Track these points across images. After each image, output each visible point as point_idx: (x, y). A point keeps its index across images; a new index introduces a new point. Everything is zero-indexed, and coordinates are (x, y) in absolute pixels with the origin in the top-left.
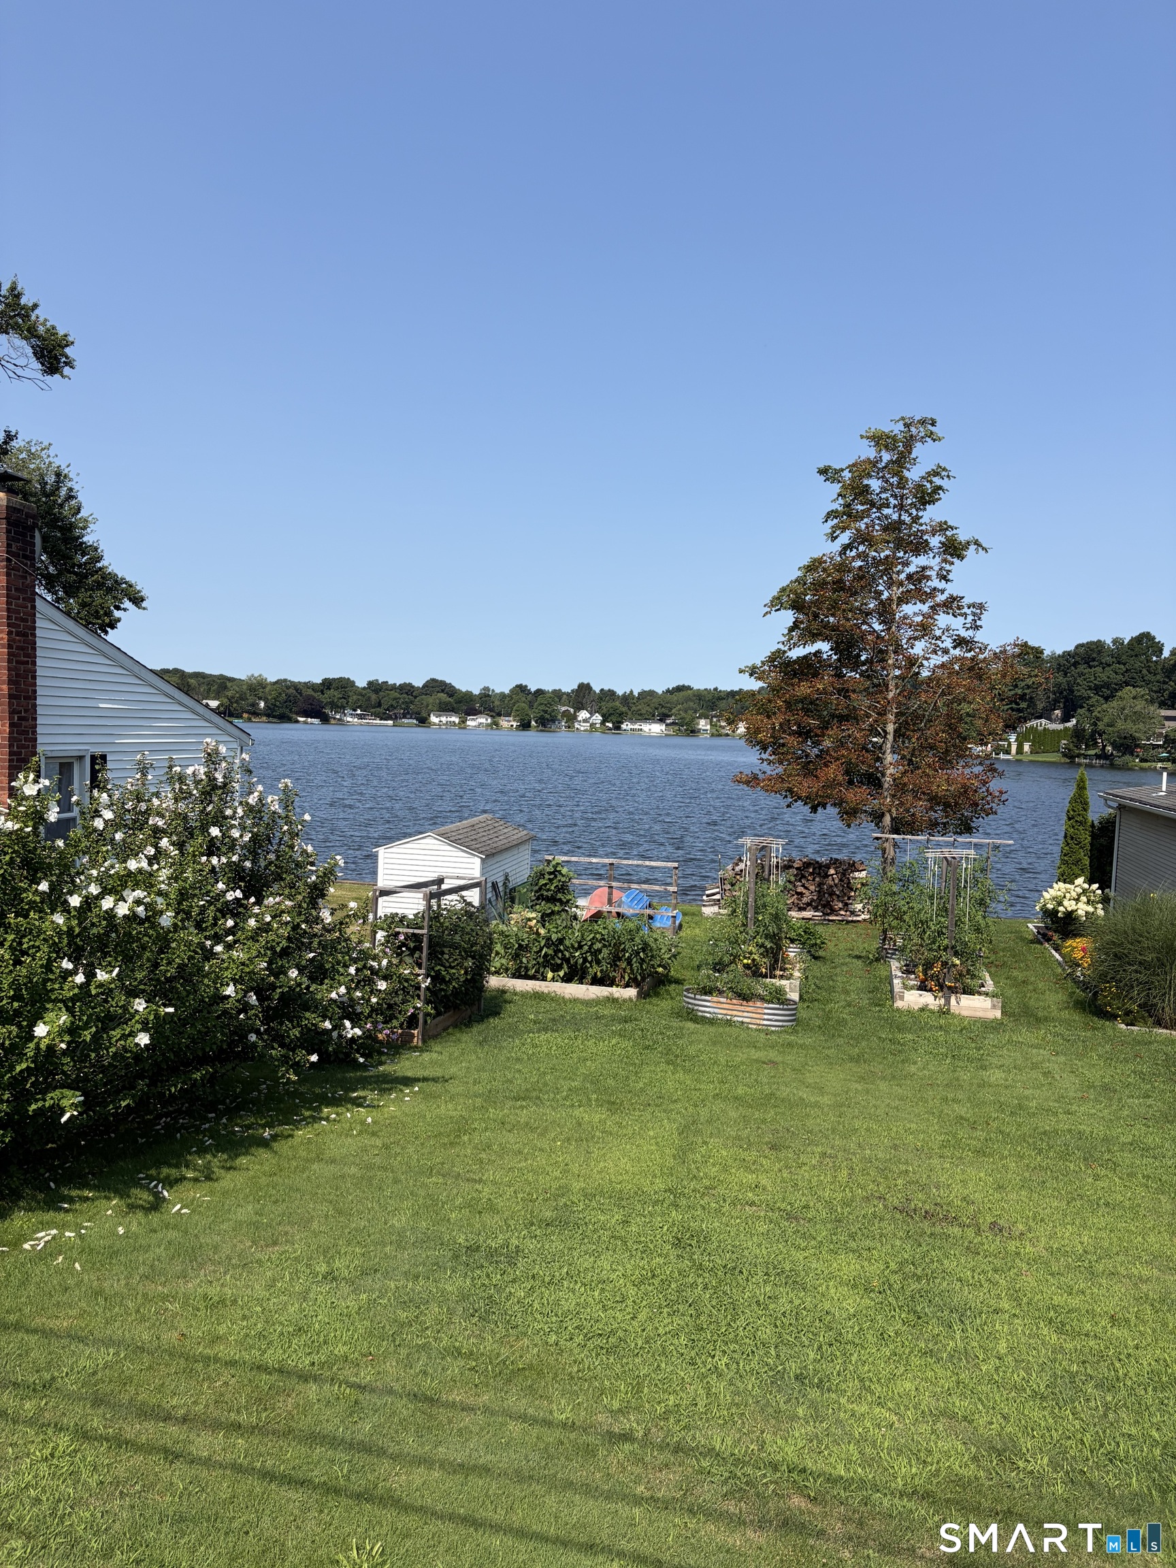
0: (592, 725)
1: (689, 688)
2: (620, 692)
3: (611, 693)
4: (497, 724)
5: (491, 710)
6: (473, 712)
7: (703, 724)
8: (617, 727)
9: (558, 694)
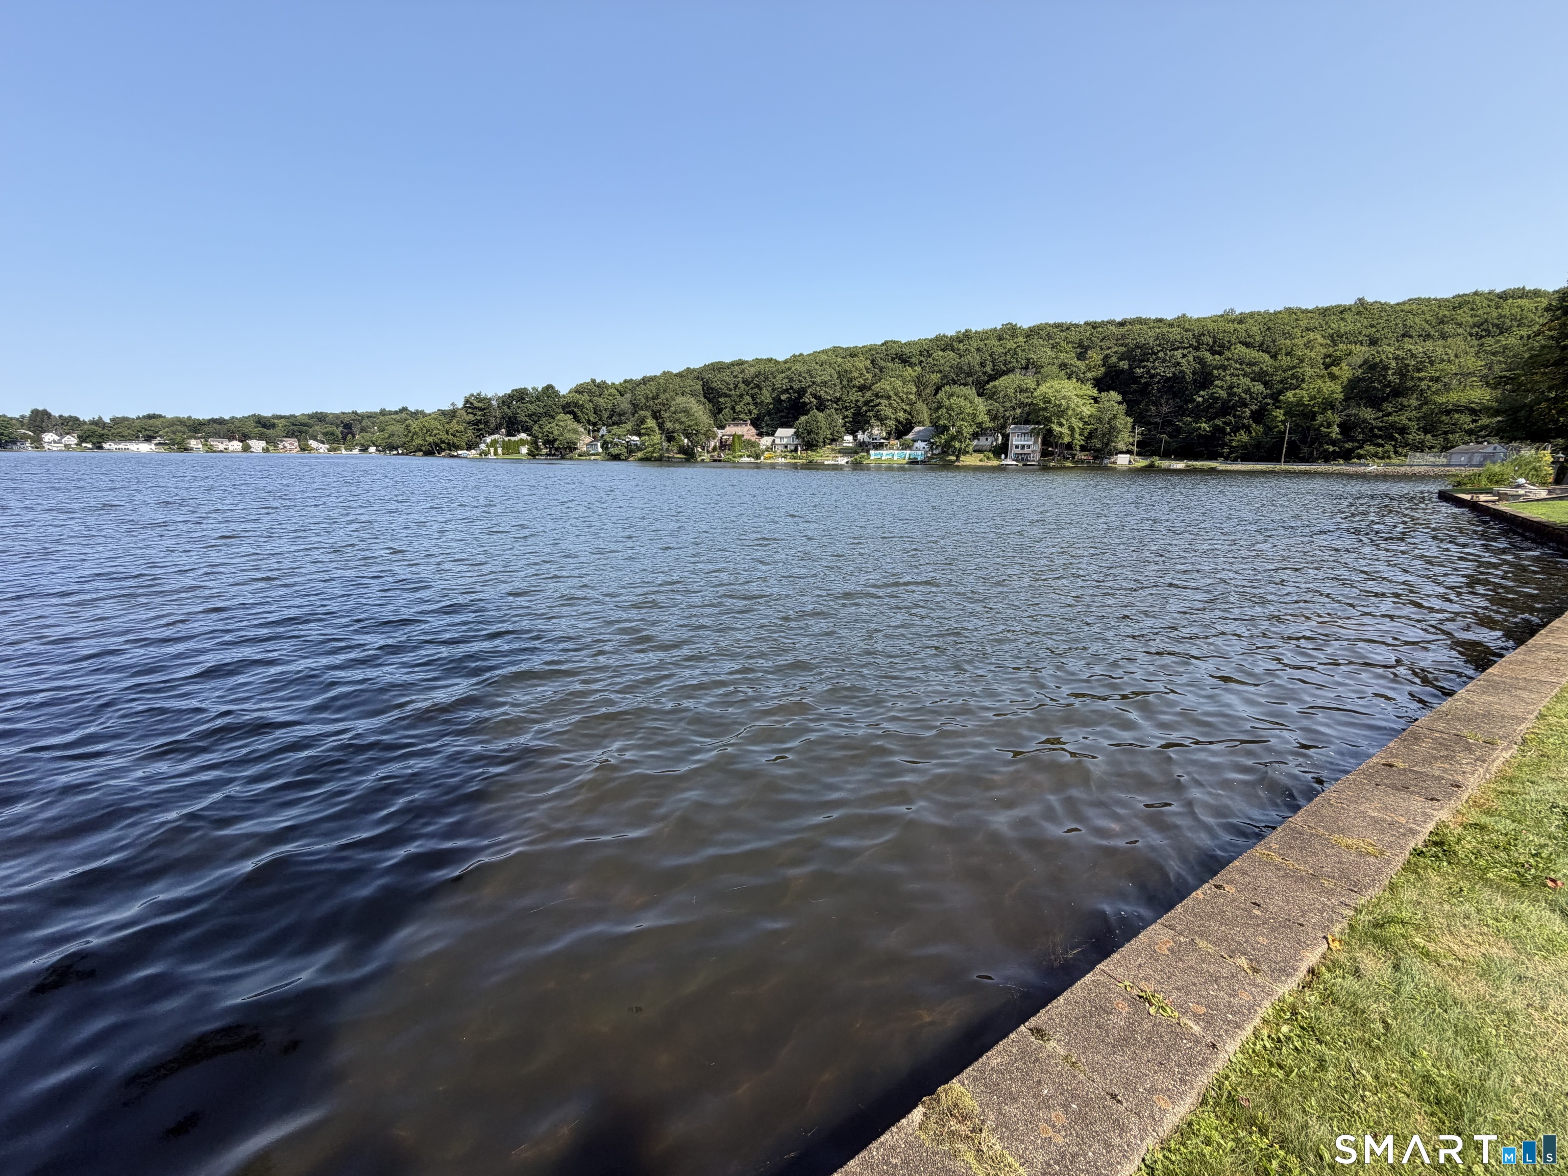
0: (67, 445)
8: (100, 447)
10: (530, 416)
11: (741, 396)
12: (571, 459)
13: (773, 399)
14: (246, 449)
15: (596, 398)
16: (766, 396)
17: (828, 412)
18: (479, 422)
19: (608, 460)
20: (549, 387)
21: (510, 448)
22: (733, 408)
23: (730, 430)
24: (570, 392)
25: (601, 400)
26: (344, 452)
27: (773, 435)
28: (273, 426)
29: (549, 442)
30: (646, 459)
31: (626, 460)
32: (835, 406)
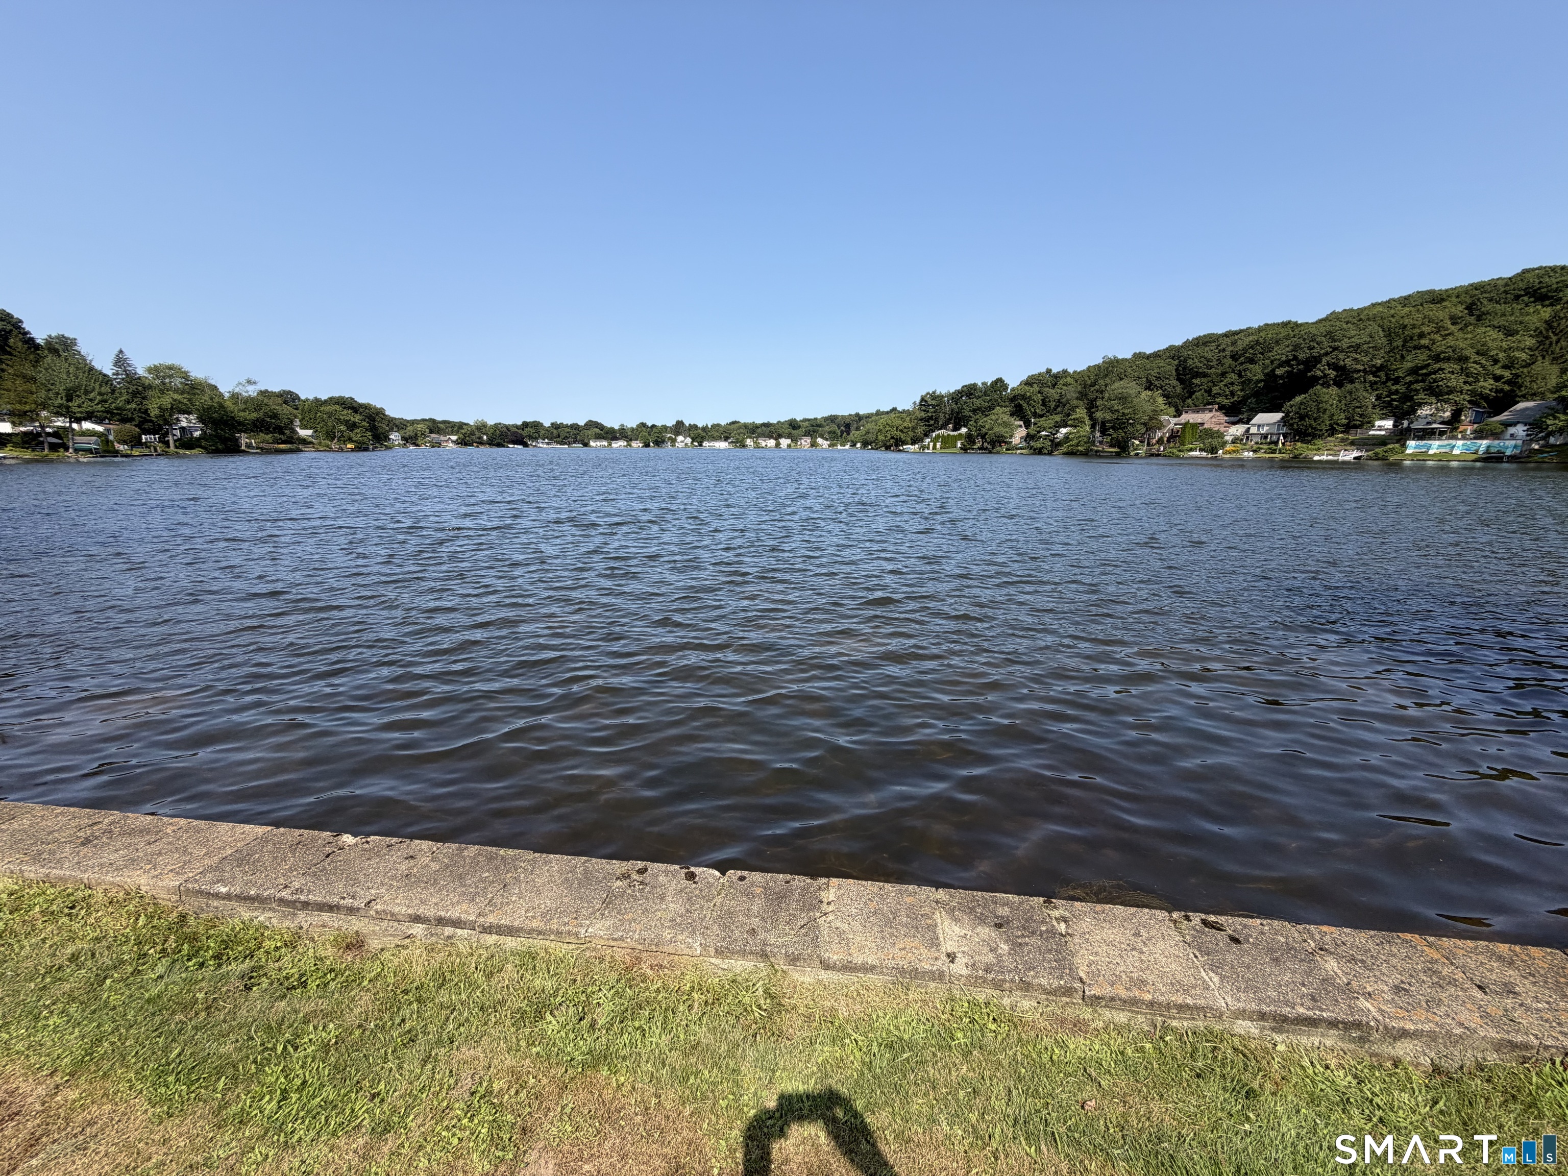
0: (686, 444)
1: (738, 422)
2: (700, 425)
3: (695, 427)
4: (630, 446)
5: (626, 437)
6: (615, 438)
7: (749, 442)
8: (701, 445)
9: (665, 428)
10: (974, 411)
11: (1223, 374)
12: (998, 453)
13: (1266, 375)
14: (778, 445)
15: (1047, 389)
16: (1256, 372)
17: (1349, 387)
18: (931, 418)
19: (1033, 454)
20: (1000, 380)
21: (948, 442)
22: (1209, 391)
23: (1185, 417)
24: (1021, 384)
25: (1052, 391)
26: (839, 447)
27: (1247, 423)
28: (799, 427)
29: (983, 437)
30: (1071, 454)
31: (1050, 453)
32: (1371, 378)
